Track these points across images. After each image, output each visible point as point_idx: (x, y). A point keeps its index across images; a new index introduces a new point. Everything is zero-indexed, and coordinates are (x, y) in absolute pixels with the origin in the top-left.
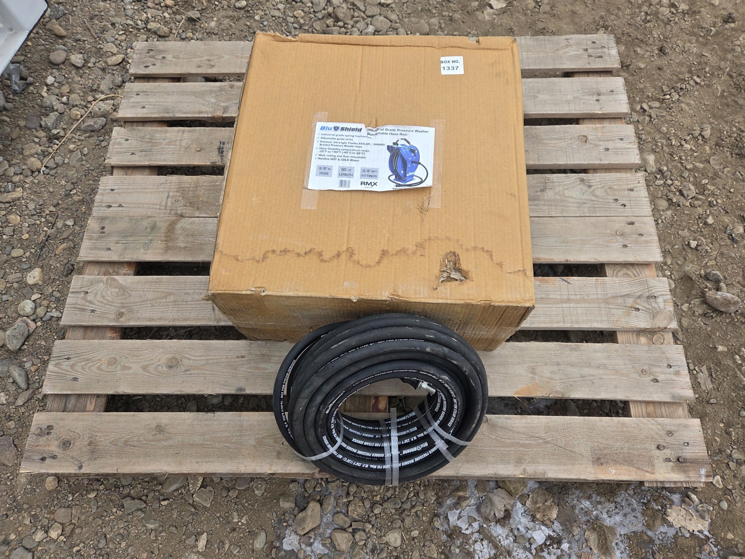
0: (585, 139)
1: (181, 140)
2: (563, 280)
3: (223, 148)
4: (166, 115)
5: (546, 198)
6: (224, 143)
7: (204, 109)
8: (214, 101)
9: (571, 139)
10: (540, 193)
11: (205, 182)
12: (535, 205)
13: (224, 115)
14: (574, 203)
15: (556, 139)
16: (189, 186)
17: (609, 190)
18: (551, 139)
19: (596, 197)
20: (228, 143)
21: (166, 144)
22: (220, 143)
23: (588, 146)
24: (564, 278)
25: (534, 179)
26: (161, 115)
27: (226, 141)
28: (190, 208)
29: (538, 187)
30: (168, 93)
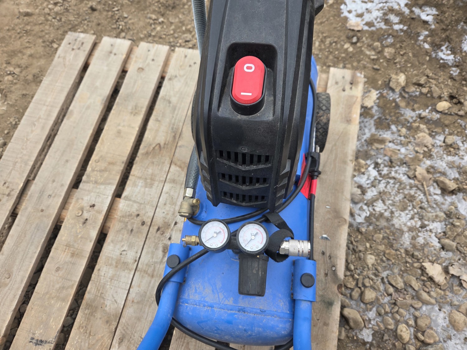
0: (141, 69)
3: (37, 340)
5: (176, 102)
6: (32, 339)
9: (138, 77)
10: (171, 105)
15: (134, 85)
18: (133, 87)
19: (184, 75)
20: (33, 334)
22: (31, 342)
23: (146, 70)
27: (31, 336)
29: (166, 105)
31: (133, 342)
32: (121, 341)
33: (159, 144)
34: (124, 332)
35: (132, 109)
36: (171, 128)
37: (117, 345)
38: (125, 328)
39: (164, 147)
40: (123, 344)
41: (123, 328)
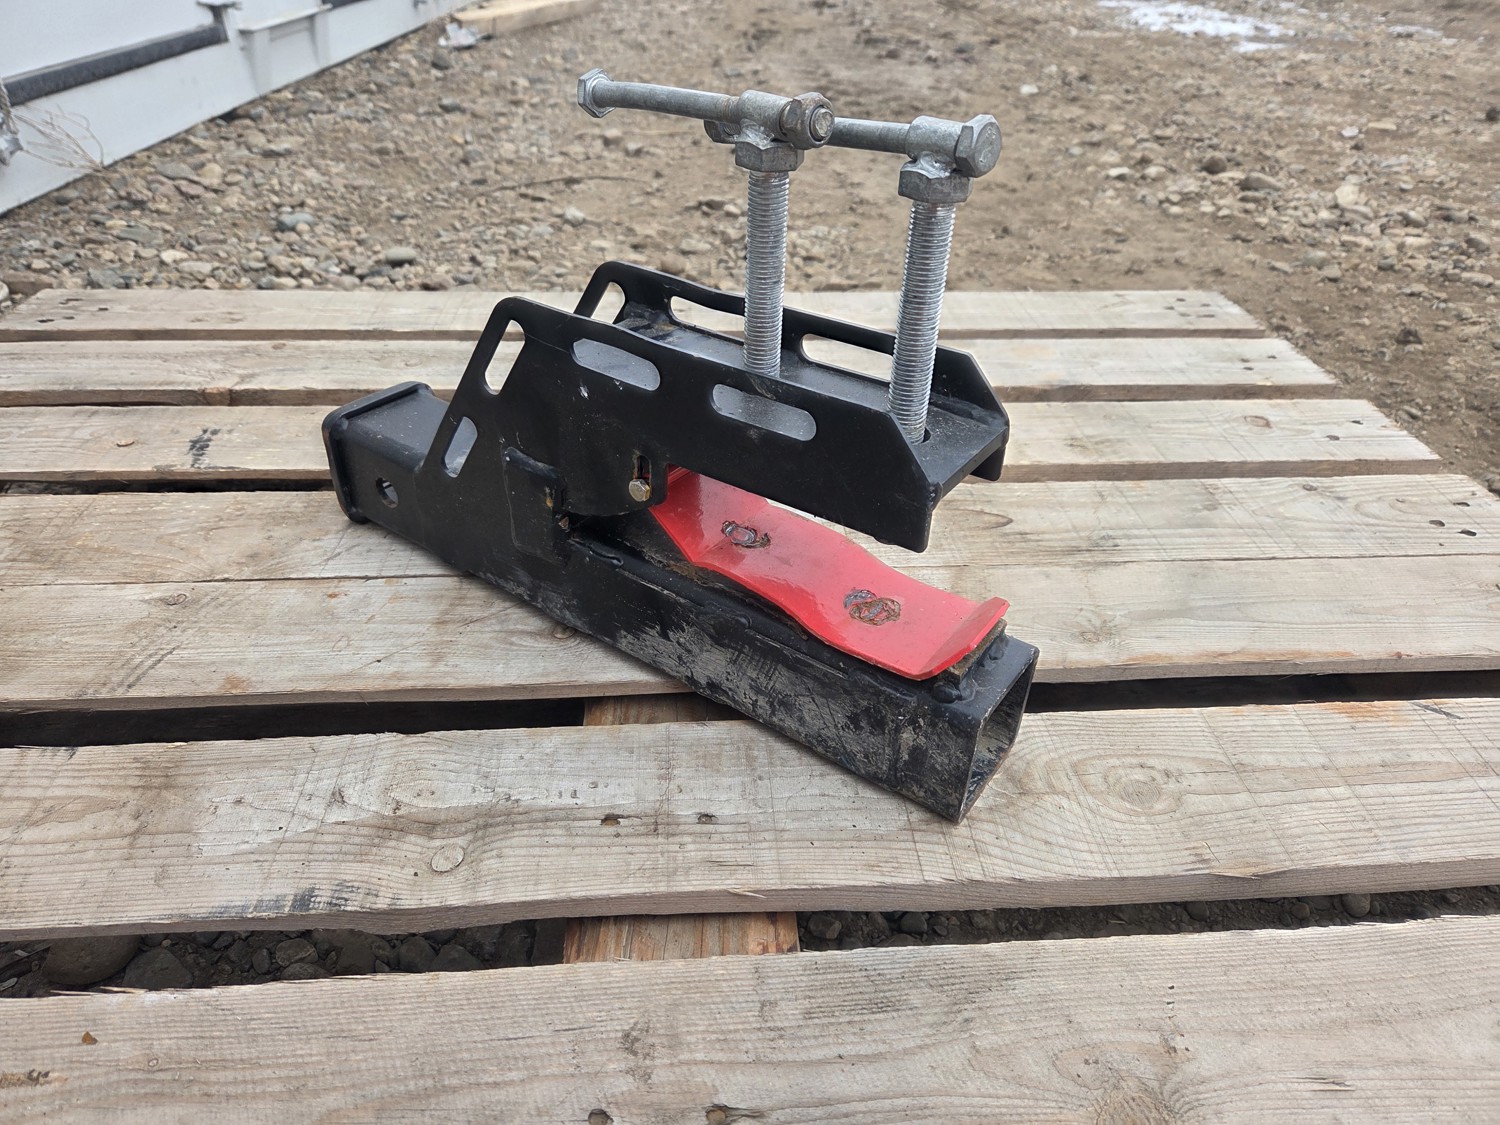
0: (1263, 422)
1: (75, 429)
2: (1426, 707)
3: (209, 440)
4: (56, 388)
5: (1229, 520)
6: (215, 432)
7: (181, 378)
8: (218, 366)
9: (1227, 421)
10: (1206, 513)
11: (114, 506)
12: (1212, 536)
13: (237, 388)
14: (1321, 530)
15: (1188, 421)
16: (51, 515)
17: (1400, 505)
18: (1174, 421)
19: (1376, 517)
20: (230, 432)
21: (21, 436)
22: (205, 431)
23: (1275, 432)
24: (1423, 702)
25: (1173, 488)
26: (41, 388)
27: (225, 428)
28: (27, 565)
29: (1194, 502)
30: (84, 356)
31: (161, 630)
32: (167, 602)
33: (1010, 521)
34: (206, 600)
35: (1088, 437)
36: (1103, 533)
37: (156, 595)
38: (222, 599)
39: (1007, 534)
40: (154, 610)
41: (224, 594)
